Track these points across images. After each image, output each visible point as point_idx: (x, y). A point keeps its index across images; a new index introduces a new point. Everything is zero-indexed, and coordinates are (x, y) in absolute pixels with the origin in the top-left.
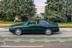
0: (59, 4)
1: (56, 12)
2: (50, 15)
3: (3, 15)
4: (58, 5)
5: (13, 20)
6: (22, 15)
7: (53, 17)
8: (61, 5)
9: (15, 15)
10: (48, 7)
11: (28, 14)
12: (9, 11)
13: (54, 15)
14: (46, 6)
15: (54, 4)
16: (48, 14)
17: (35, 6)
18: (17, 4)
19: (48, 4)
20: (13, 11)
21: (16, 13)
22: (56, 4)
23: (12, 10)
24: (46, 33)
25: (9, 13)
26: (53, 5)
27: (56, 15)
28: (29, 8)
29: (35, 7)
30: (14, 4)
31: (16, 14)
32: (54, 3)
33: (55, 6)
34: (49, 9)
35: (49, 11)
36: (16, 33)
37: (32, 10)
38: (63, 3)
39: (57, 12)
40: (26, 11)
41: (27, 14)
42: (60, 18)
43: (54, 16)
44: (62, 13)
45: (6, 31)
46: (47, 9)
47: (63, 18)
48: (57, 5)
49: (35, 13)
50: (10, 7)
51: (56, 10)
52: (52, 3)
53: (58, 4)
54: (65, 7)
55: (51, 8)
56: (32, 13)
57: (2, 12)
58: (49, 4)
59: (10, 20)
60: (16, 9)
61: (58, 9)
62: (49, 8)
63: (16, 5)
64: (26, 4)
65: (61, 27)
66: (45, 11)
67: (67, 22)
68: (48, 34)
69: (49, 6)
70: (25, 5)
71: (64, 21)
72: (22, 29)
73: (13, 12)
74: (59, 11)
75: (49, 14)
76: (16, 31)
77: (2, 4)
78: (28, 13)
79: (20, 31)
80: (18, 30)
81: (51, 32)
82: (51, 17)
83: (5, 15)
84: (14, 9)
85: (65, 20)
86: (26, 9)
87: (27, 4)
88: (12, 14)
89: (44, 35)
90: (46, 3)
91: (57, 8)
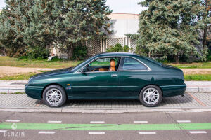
0: (181, 7)
1: (173, 31)
2: (155, 40)
3: (15, 41)
4: (180, 10)
5: (45, 56)
6: (70, 40)
7: (163, 45)
8: (189, 10)
9: (49, 39)
10: (150, 16)
11: (88, 38)
12: (32, 29)
13: (167, 38)
14: (143, 13)
15: (166, 8)
16: (150, 36)
17: (110, 13)
18: (55, 7)
19: (147, 8)
20: (43, 27)
21: (53, 35)
22: (175, 6)
23: (40, 25)
24: (144, 99)
25: (32, 33)
26: (164, 10)
27: (173, 39)
28: (92, 20)
29: (109, 17)
30: (46, 7)
31: (54, 38)
32: (166, 4)
33: (170, 14)
34: (151, 23)
35: (152, 28)
36: (48, 100)
37: (101, 25)
38: (196, 3)
39: (175, 30)
40: (84, 29)
41: (85, 39)
42: (185, 49)
43: (169, 42)
44: (191, 34)
45: (17, 93)
46: (145, 23)
47: (195, 49)
48: (175, 11)
49: (111, 33)
50: (36, 16)
51: (173, 25)
52: (161, 5)
53: (179, 5)
54: (199, 16)
55: (158, 18)
56: (101, 33)
57: (11, 32)
58: (153, 8)
59: (36, 57)
60: (52, 24)
61: (180, 21)
62: (153, 20)
63: (53, 11)
64: (84, 7)
65: (191, 79)
66: (138, 28)
67: (205, 60)
68: (148, 103)
69: (152, 14)
70: (79, 10)
71: (197, 57)
72: (67, 88)
73: (43, 30)
74: (182, 28)
75: (153, 37)
76: (47, 94)
77: (12, 9)
78: (90, 35)
79: (59, 93)
80: (54, 91)
81: (158, 95)
82: (159, 46)
83: (22, 41)
84: (45, 23)
85: (200, 56)
86: (84, 22)
87: (85, 9)
88: (42, 38)
89: (135, 106)
90: (142, 4)
91: (177, 17)
